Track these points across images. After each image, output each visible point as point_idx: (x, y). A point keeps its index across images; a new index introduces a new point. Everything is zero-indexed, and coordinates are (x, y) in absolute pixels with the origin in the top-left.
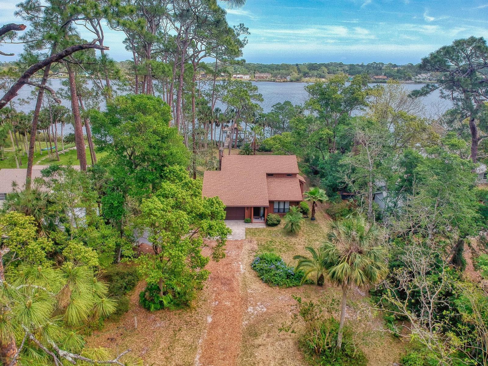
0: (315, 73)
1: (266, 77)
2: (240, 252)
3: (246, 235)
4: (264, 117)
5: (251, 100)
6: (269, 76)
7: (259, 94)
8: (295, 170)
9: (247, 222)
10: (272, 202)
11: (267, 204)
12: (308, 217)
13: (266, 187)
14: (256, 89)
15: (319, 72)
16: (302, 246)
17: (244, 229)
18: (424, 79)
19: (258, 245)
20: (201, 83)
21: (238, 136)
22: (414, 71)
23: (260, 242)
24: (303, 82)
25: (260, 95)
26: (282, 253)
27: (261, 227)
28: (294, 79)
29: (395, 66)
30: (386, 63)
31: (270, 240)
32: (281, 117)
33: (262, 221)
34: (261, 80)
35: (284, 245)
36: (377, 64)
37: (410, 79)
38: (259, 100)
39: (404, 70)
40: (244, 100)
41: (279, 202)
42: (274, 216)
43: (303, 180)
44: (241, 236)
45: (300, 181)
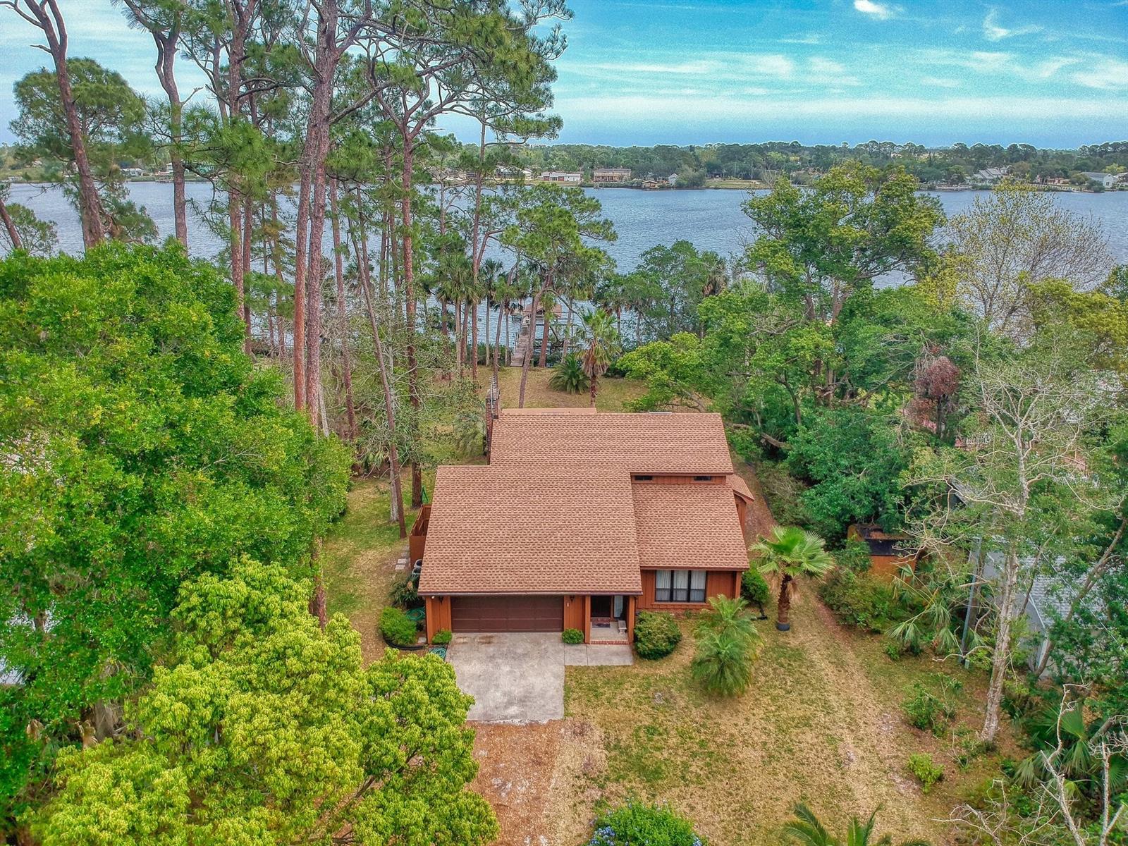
0: (736, 166)
1: (621, 178)
2: (543, 782)
3: (566, 700)
4: (617, 283)
5: (583, 238)
6: (627, 174)
7: (606, 222)
8: (721, 461)
9: (570, 640)
10: (649, 574)
11: (634, 584)
12: (764, 618)
13: (632, 521)
14: (597, 207)
15: (744, 164)
16: (759, 753)
17: (561, 670)
18: (994, 181)
19: (607, 747)
20: (446, 194)
21: (551, 332)
22: (971, 163)
23: (613, 734)
24: (708, 188)
25: (608, 224)
26: (692, 788)
27: (616, 661)
28: (686, 183)
29: (922, 150)
30: (901, 143)
31: (648, 722)
32: (665, 284)
33: (621, 636)
34: (608, 184)
35: (696, 748)
36: (880, 146)
37: (961, 180)
38: (606, 237)
39: (945, 158)
40: (562, 241)
41: (672, 572)
42: (656, 622)
43: (746, 492)
44: (550, 706)
45: (739, 498)
